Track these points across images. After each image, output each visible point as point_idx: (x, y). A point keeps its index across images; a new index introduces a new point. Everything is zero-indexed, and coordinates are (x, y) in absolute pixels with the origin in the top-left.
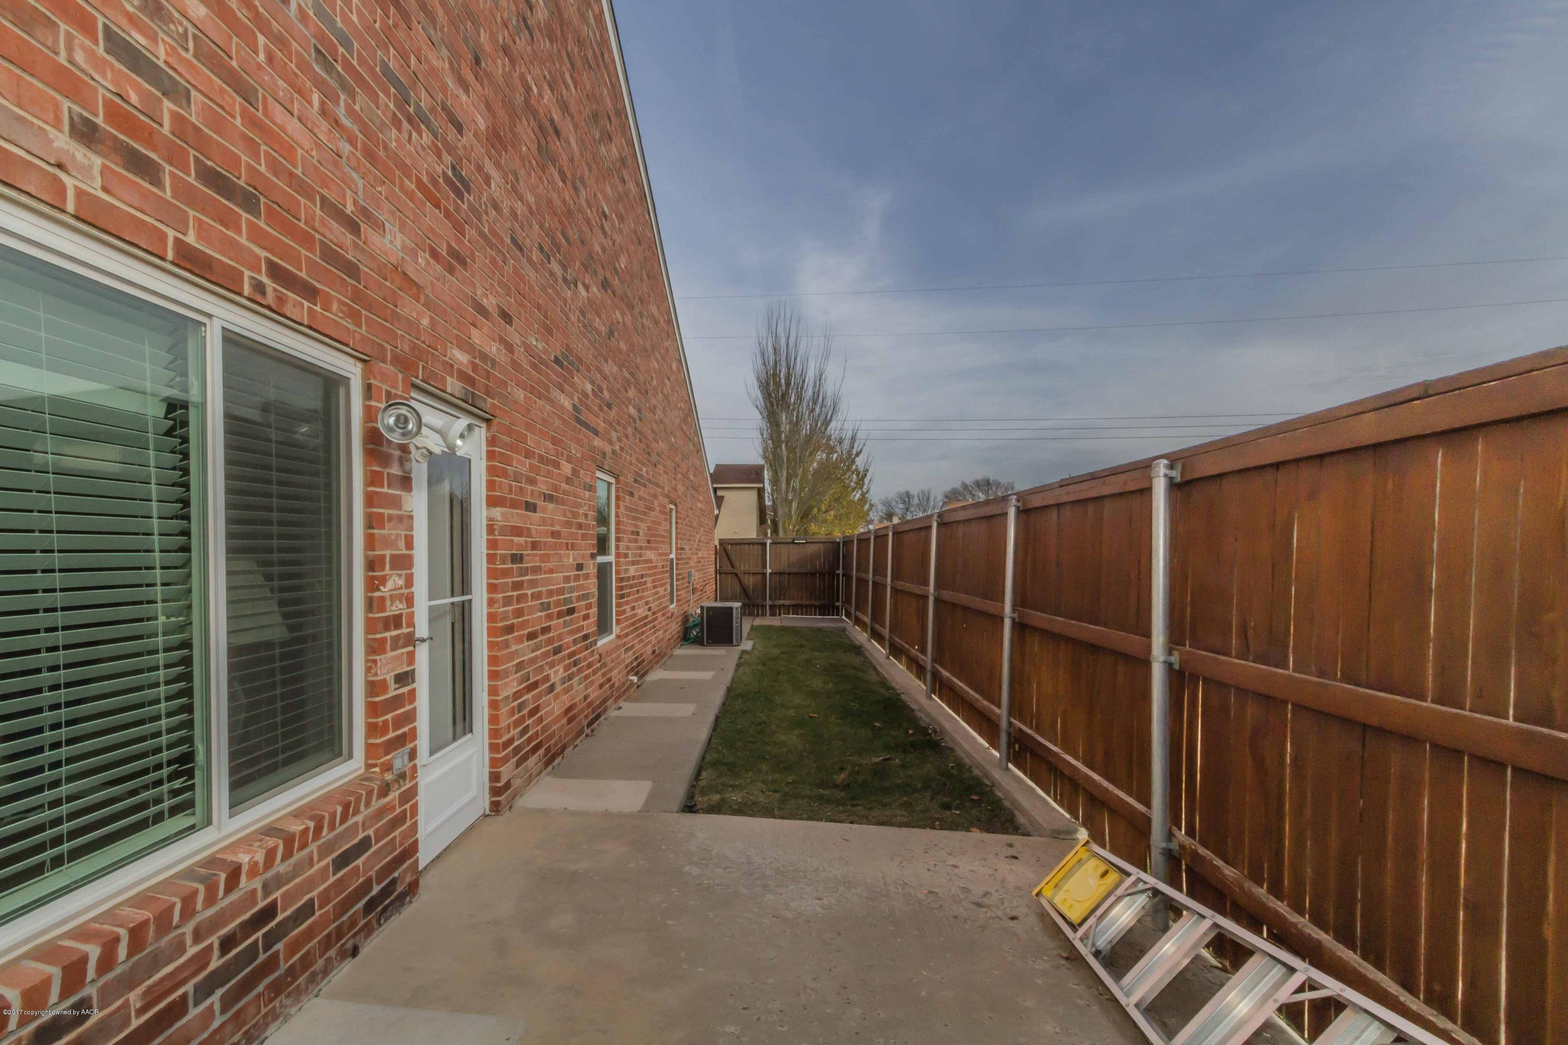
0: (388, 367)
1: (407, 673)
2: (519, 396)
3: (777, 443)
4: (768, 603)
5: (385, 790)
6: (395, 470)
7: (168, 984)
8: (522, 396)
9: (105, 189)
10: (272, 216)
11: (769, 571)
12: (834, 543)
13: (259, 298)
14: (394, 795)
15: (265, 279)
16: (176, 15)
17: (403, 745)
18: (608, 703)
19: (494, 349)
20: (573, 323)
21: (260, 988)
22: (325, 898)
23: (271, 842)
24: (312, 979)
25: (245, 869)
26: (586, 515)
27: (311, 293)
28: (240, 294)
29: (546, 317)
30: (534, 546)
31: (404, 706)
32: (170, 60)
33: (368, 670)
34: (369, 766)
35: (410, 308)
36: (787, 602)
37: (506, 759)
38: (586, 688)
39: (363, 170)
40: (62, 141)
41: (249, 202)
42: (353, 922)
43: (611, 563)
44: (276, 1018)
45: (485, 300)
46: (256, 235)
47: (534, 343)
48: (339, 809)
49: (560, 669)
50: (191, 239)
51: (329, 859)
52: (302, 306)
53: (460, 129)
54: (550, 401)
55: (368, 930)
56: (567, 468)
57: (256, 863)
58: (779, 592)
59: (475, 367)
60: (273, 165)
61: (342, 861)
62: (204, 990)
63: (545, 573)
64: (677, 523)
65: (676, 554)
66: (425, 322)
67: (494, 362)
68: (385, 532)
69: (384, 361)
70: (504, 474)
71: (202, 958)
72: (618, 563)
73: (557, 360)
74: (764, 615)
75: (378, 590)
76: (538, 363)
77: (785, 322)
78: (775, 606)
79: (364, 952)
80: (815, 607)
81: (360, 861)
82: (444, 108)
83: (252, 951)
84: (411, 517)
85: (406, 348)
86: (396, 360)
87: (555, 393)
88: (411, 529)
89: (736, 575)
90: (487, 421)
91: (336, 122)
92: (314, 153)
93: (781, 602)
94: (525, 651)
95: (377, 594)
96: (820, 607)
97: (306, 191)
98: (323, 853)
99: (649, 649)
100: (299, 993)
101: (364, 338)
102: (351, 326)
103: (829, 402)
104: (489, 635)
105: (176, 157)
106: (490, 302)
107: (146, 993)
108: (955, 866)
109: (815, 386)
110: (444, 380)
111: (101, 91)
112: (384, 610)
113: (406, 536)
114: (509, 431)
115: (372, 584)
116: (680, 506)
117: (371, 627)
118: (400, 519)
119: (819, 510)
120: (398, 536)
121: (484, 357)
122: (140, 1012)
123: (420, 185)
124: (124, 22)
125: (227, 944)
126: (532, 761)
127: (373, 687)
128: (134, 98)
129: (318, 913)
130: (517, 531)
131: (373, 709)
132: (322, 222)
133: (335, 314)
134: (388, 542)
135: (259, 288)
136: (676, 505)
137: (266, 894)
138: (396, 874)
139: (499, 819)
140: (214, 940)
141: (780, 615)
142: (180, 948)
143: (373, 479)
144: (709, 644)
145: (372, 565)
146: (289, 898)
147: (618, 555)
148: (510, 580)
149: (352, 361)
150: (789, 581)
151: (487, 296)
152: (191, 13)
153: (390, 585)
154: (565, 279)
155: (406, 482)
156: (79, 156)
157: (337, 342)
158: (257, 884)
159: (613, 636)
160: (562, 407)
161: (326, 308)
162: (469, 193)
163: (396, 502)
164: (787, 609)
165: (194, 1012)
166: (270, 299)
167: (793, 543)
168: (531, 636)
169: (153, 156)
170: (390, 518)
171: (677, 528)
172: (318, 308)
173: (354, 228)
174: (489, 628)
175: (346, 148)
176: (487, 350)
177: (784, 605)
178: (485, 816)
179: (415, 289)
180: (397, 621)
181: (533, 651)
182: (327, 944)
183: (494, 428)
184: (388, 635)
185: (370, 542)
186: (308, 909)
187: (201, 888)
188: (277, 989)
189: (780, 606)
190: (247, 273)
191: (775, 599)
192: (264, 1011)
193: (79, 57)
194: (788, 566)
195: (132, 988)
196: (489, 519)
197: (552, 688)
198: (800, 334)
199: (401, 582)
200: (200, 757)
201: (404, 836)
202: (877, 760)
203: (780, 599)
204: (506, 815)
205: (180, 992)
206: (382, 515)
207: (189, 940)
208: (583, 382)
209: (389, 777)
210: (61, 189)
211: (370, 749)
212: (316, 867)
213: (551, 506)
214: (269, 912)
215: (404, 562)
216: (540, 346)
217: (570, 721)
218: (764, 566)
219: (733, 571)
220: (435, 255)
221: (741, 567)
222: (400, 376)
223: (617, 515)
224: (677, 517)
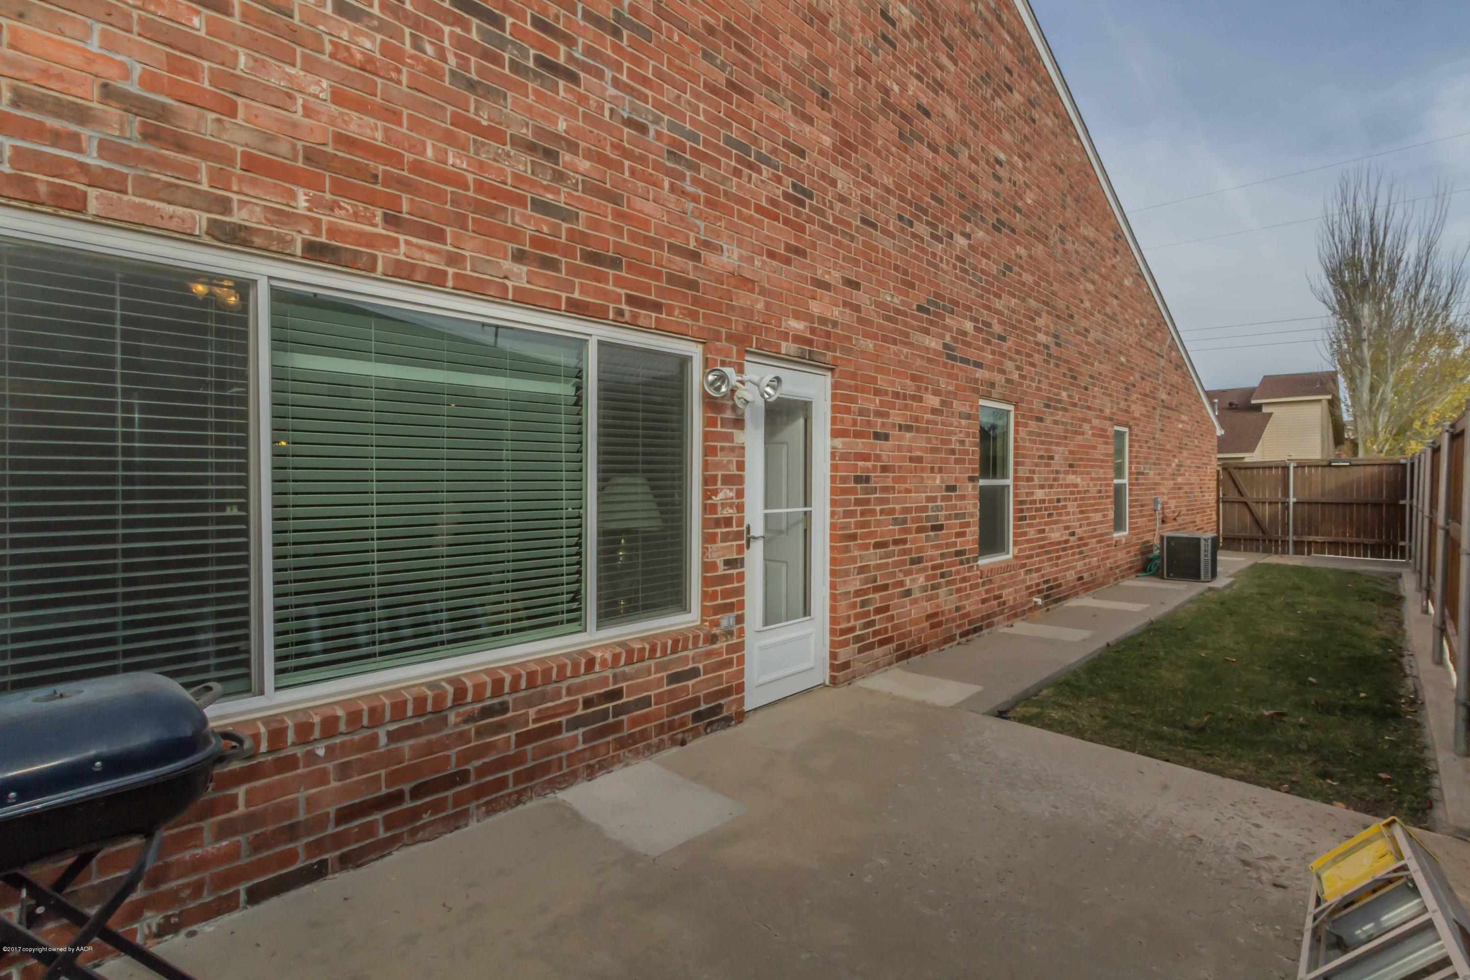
0: (723, 344)
1: (736, 560)
2: (867, 346)
3: (1357, 343)
4: (1291, 538)
5: (712, 639)
6: (729, 415)
7: (551, 712)
8: (871, 346)
9: (528, 282)
10: (630, 267)
11: (1292, 500)
12: (1397, 465)
13: (619, 319)
14: (721, 645)
15: (624, 306)
16: (572, 174)
17: (732, 611)
18: (995, 619)
19: (836, 313)
20: (945, 272)
21: (610, 738)
22: (660, 698)
23: (618, 650)
24: (649, 747)
25: (598, 661)
26: (962, 442)
27: (657, 307)
28: (607, 319)
29: (905, 273)
30: (884, 469)
31: (732, 583)
32: (568, 201)
33: (704, 553)
34: (703, 621)
35: (743, 299)
36: (1319, 539)
37: (845, 643)
38: (960, 599)
39: (704, 215)
40: (508, 265)
41: (615, 264)
42: (683, 724)
43: (1008, 486)
44: (620, 761)
45: (827, 277)
46: (619, 282)
47: (889, 299)
48: (670, 643)
49: (921, 580)
50: (576, 295)
51: (664, 674)
52: (651, 317)
53: (802, 153)
54: (910, 345)
55: (696, 733)
56: (933, 401)
57: (606, 660)
58: (1307, 525)
59: (813, 331)
60: (633, 237)
61: (675, 678)
62: (574, 724)
63: (899, 492)
64: (1130, 446)
65: (1130, 479)
66: (760, 306)
67: (835, 324)
68: (718, 458)
69: (719, 340)
70: (848, 410)
71: (571, 707)
72: (1016, 487)
73: (920, 308)
74: (1285, 552)
75: (710, 498)
76: (891, 314)
77: (1368, 192)
78: (1303, 542)
79: (689, 745)
80: (1365, 546)
81: (690, 683)
82: (786, 144)
83: (604, 714)
84: (743, 448)
85: (741, 328)
86: (730, 338)
87: (917, 337)
88: (743, 456)
89: (1246, 503)
90: (832, 370)
91: (683, 192)
92: (665, 219)
93: (1311, 538)
94: (873, 557)
95: (709, 502)
96: (1373, 547)
97: (656, 244)
98: (660, 668)
99: (1071, 575)
100: (637, 753)
101: (700, 328)
102: (690, 322)
103: (1445, 282)
104: (831, 541)
105: (568, 252)
106: (834, 277)
107: (539, 711)
108: (1257, 826)
109: (1418, 264)
110: (778, 346)
111: (528, 232)
112: (716, 513)
113: (737, 462)
114: (853, 376)
115: (708, 494)
116: (1136, 430)
117: (706, 524)
118: (732, 449)
119: (1424, 424)
120: (729, 462)
121: (823, 321)
122: (535, 721)
123: (759, 209)
124: (541, 192)
125: (588, 703)
126: (878, 651)
127: (708, 566)
128: (545, 229)
129: (653, 707)
130: (865, 457)
131: (706, 581)
132: (669, 261)
133: (677, 317)
134: (718, 465)
135: (620, 313)
136: (1130, 428)
137: (616, 681)
138: (722, 702)
139: (836, 690)
140: (580, 697)
141: (1309, 553)
142: (558, 695)
143: (709, 422)
144: (1169, 577)
145: (708, 481)
146: (632, 690)
147: (1016, 479)
148: (853, 497)
149: (694, 344)
150: (1323, 514)
151: (829, 273)
152: (581, 169)
153: (721, 496)
154: (933, 236)
155: (739, 423)
156: (515, 270)
157: (680, 334)
158: (609, 673)
159: (1010, 556)
160: (927, 349)
161: (670, 314)
162: (811, 198)
163: (729, 438)
164: (1321, 547)
165: (565, 735)
166: (627, 317)
167: (1330, 466)
168: (877, 546)
169: (556, 256)
170: (723, 449)
171: (1130, 452)
172: (663, 316)
173: (695, 256)
174: (831, 535)
175: (690, 206)
176: (828, 315)
177: (1316, 542)
178: (824, 685)
179: (750, 285)
180: (728, 522)
181: (881, 558)
182: (661, 729)
183: (837, 375)
184: (719, 530)
185: (706, 466)
186: (645, 702)
187: (569, 662)
188: (622, 744)
189: (1309, 543)
190: (611, 306)
191: (1303, 533)
192: (611, 754)
193: (518, 220)
194: (1323, 495)
195: (531, 706)
196: (833, 448)
197: (908, 593)
198: (1393, 200)
199: (732, 494)
200: (583, 592)
201: (731, 677)
202: (1266, 713)
203: (1310, 534)
204: (843, 690)
205: (558, 720)
206: (716, 447)
207: (564, 692)
208: (958, 322)
209: (716, 631)
210: (506, 288)
211: (704, 609)
212: (653, 676)
213: (908, 435)
214: (616, 694)
215: (736, 480)
216: (896, 300)
217: (933, 626)
218: (1286, 494)
219: (1243, 499)
220: (772, 255)
221: (1252, 495)
222: (735, 348)
223: (1016, 440)
224: (1130, 441)
